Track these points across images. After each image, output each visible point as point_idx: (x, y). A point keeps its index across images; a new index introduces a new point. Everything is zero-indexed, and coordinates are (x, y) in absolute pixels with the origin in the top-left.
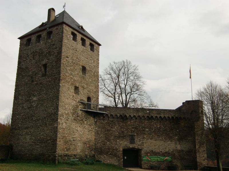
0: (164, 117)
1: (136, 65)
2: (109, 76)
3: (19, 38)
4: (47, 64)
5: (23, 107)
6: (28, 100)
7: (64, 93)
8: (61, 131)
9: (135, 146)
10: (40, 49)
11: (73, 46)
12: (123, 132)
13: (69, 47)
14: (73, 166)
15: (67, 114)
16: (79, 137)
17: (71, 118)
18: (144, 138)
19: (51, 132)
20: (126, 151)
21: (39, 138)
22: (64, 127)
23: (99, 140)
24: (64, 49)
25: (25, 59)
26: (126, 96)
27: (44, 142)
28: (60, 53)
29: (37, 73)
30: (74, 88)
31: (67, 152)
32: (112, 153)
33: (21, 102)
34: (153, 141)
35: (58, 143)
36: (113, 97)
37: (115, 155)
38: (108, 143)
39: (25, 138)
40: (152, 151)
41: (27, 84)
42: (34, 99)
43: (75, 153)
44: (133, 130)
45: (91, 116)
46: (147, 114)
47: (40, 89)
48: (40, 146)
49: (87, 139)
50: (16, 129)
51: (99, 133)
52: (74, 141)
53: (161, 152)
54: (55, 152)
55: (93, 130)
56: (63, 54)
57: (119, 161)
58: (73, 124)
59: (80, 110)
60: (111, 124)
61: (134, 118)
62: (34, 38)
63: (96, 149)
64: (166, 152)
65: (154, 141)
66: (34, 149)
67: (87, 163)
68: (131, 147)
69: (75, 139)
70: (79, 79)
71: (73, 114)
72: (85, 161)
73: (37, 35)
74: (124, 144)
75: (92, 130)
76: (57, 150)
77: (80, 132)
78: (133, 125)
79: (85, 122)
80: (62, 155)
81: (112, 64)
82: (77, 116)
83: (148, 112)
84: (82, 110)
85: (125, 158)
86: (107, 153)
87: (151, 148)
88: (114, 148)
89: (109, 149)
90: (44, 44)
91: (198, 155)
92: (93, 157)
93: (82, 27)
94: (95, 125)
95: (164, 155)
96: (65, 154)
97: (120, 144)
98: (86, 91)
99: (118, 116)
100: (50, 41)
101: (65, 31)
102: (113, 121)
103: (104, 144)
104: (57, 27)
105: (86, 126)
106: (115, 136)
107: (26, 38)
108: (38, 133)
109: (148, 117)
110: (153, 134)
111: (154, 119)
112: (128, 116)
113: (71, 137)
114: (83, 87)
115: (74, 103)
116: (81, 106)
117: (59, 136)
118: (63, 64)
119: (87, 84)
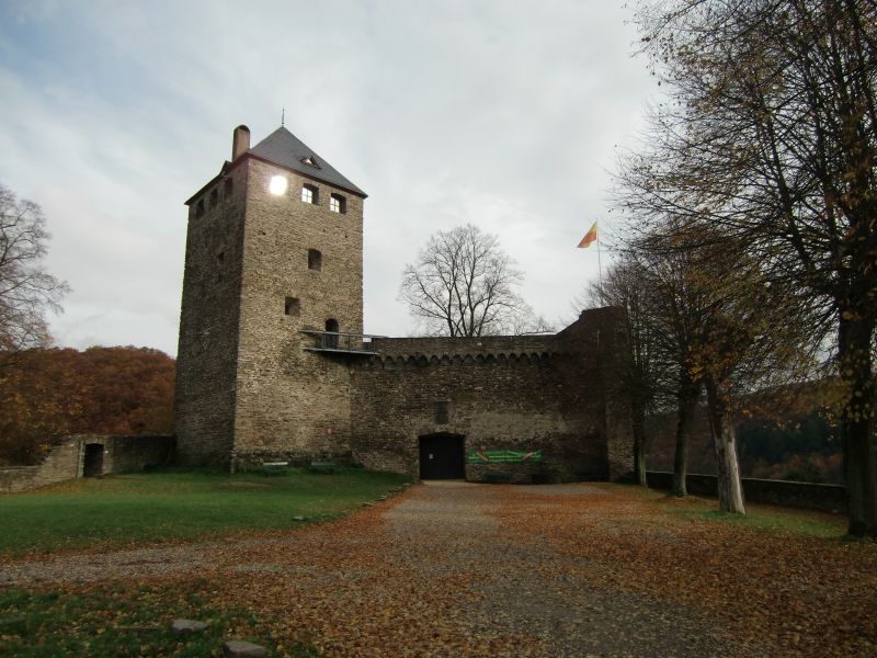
0: (523, 355)
1: (494, 236)
3: (187, 203)
4: (224, 253)
6: (198, 338)
7: (253, 316)
8: (245, 400)
9: (449, 428)
10: (215, 222)
12: (418, 396)
13: (267, 209)
15: (263, 362)
16: (299, 413)
17: (275, 368)
18: (470, 408)
19: (227, 404)
20: (427, 441)
21: (210, 418)
22: (256, 392)
23: (361, 418)
24: (250, 215)
25: (195, 248)
26: (472, 310)
27: (218, 427)
28: (242, 224)
29: (209, 276)
30: (284, 302)
31: (264, 448)
32: (395, 447)
33: (188, 342)
34: (495, 415)
35: (237, 427)
37: (400, 451)
38: (383, 423)
39: (193, 421)
40: (493, 439)
41: (196, 301)
42: (205, 333)
43: (289, 448)
44: (443, 389)
45: (340, 363)
46: (476, 349)
47: (214, 311)
48: (212, 436)
49: (327, 416)
51: (362, 400)
52: (286, 423)
53: (516, 440)
54: (231, 448)
55: (346, 395)
56: (247, 227)
57: (409, 464)
58: (283, 383)
59: (305, 350)
60: (388, 378)
61: (445, 362)
62: (207, 199)
63: (354, 440)
64: (529, 441)
65: (497, 415)
66: (204, 442)
67: (315, 471)
68: (438, 430)
69: (289, 417)
70: (301, 280)
71: (283, 360)
73: (212, 191)
74: (421, 424)
75: (342, 396)
76: (235, 444)
77: (305, 401)
78: (443, 379)
79: (321, 378)
80: (248, 455)
82: (296, 365)
83: (480, 344)
84: (309, 351)
85: (431, 457)
86: (379, 447)
87: (488, 433)
88: (398, 434)
89: (385, 437)
90: (221, 209)
91: (610, 445)
92: (345, 456)
94: (350, 382)
95: (522, 447)
96: (259, 452)
97: (411, 424)
98: (320, 307)
99: (406, 360)
100: (229, 201)
101: (251, 173)
102: (393, 371)
103: (373, 427)
105: (324, 387)
106: (400, 407)
107: (197, 202)
108: (209, 408)
109: (480, 356)
110: (494, 398)
111: (495, 361)
112: (429, 356)
113: (276, 414)
114: (313, 298)
115: (284, 336)
116: (307, 342)
117: (239, 410)
118: (249, 248)
119: (324, 291)
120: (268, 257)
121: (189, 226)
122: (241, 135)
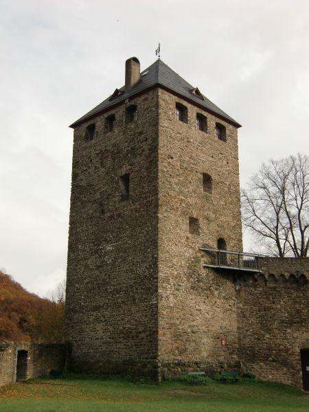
2: (262, 191)
3: (71, 126)
4: (129, 174)
5: (87, 266)
6: (96, 252)
7: (167, 234)
8: (165, 313)
10: (114, 145)
11: (181, 132)
12: (298, 311)
13: (173, 135)
14: (195, 387)
15: (176, 278)
16: (203, 325)
17: (185, 284)
19: (146, 316)
21: (121, 328)
22: (172, 305)
23: (247, 331)
24: (162, 141)
25: (85, 168)
26: (302, 233)
27: (133, 337)
28: (154, 149)
29: (110, 195)
30: (188, 221)
31: (179, 358)
32: (277, 358)
33: (81, 255)
35: (160, 338)
36: (274, 236)
37: (285, 363)
38: (268, 336)
39: (94, 330)
41: (91, 218)
42: (108, 248)
43: (196, 358)
45: (228, 279)
47: (119, 228)
48: (125, 345)
49: (221, 328)
50: (76, 312)
51: (247, 314)
52: (193, 334)
54: (155, 357)
55: (234, 309)
56: (160, 152)
57: (294, 375)
58: (191, 297)
59: (204, 267)
60: (271, 294)
62: (100, 123)
63: (241, 350)
66: (113, 351)
67: (224, 381)
69: (195, 329)
70: (199, 202)
71: (190, 276)
72: (219, 377)
73: (106, 115)
74: (302, 337)
75: (231, 310)
76: (159, 353)
77: (206, 314)
79: (216, 293)
80: (169, 364)
81: (268, 164)
82: (199, 281)
84: (207, 267)
85: (308, 369)
86: (265, 359)
88: (281, 347)
89: (269, 349)
90: (121, 134)
92: (236, 366)
93: (197, 91)
94: (236, 297)
96: (177, 362)
97: (293, 337)
98: (213, 226)
99: (287, 277)
100: (132, 126)
101: (161, 102)
102: (275, 288)
103: (258, 339)
104: (146, 96)
105: (218, 301)
106: (282, 322)
107: (86, 125)
108: (119, 318)
113: (186, 325)
114: (207, 218)
115: (189, 253)
116: (205, 259)
117: (161, 322)
118: (163, 172)
119: (215, 212)
120: (175, 180)
121: (75, 147)
122: (134, 66)
